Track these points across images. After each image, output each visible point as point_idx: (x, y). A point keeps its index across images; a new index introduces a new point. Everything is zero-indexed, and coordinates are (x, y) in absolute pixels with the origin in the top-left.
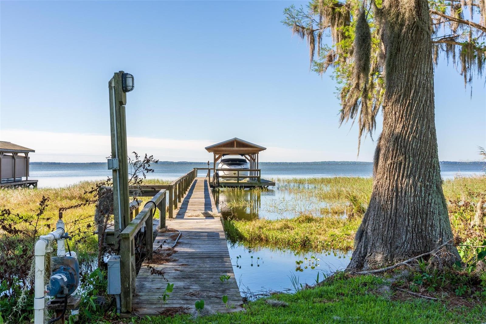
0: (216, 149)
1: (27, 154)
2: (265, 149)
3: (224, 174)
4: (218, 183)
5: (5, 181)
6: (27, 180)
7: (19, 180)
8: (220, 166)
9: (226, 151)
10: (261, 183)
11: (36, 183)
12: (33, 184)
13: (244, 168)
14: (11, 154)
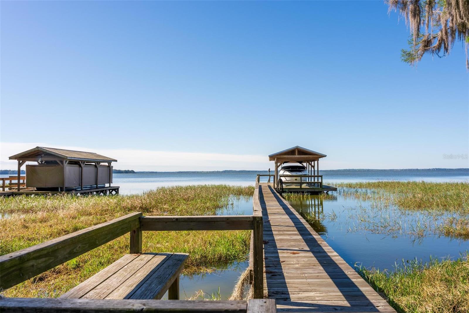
0: (279, 157)
1: (110, 163)
2: (325, 156)
3: (286, 180)
4: (282, 189)
5: (87, 188)
6: (110, 187)
7: (103, 186)
8: (281, 172)
9: (288, 158)
10: (323, 188)
11: (118, 189)
12: (114, 190)
13: (304, 174)
14: (94, 164)
